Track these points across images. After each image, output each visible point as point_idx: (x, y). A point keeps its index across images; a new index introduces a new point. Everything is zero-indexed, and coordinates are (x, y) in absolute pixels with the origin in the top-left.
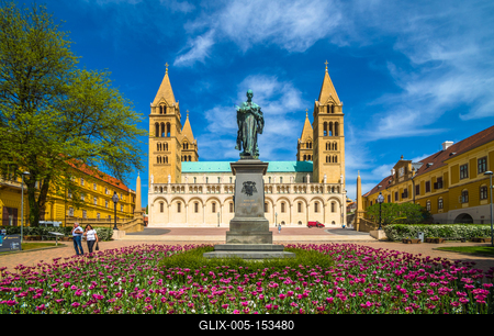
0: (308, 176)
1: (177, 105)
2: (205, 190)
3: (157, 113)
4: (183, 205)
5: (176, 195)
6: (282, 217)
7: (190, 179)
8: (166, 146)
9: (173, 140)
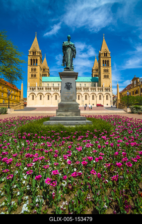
0: (97, 84)
1: (40, 51)
2: (52, 89)
3: (32, 54)
4: (42, 96)
5: (39, 92)
6: (86, 102)
7: (45, 85)
8: (35, 69)
9: (39, 67)
